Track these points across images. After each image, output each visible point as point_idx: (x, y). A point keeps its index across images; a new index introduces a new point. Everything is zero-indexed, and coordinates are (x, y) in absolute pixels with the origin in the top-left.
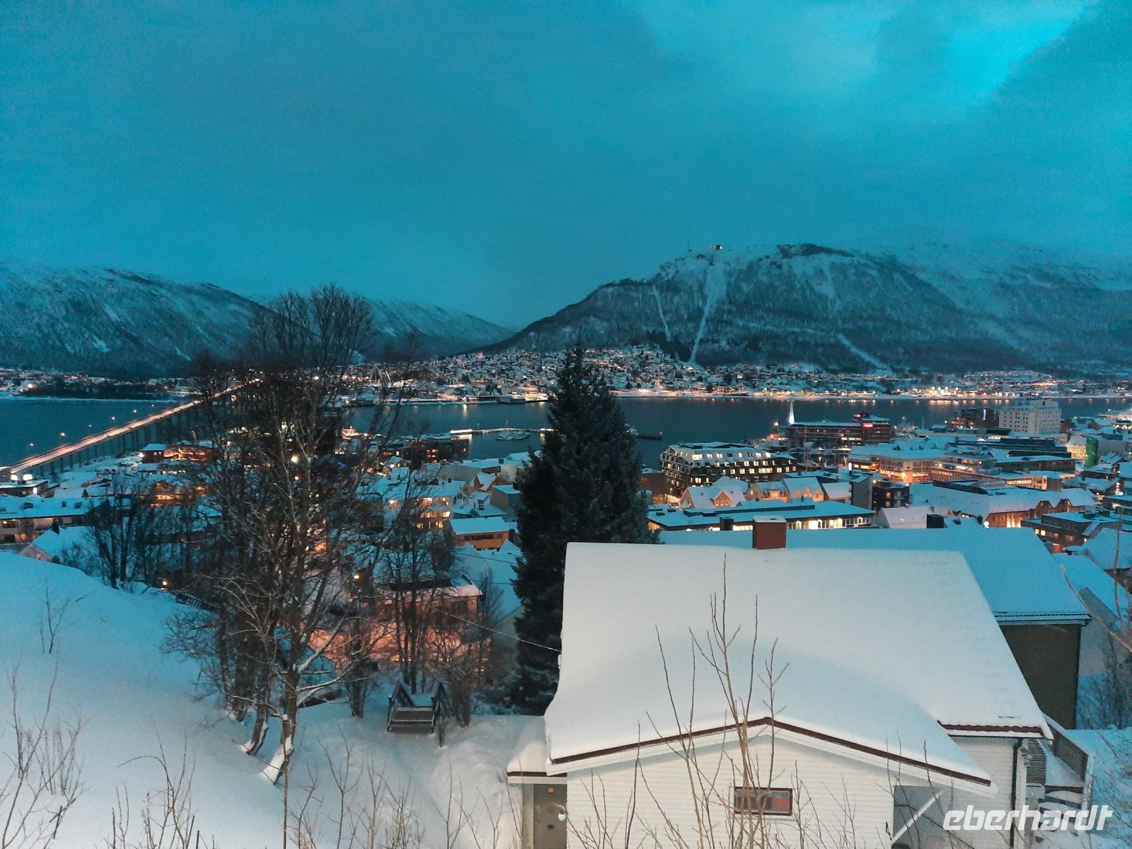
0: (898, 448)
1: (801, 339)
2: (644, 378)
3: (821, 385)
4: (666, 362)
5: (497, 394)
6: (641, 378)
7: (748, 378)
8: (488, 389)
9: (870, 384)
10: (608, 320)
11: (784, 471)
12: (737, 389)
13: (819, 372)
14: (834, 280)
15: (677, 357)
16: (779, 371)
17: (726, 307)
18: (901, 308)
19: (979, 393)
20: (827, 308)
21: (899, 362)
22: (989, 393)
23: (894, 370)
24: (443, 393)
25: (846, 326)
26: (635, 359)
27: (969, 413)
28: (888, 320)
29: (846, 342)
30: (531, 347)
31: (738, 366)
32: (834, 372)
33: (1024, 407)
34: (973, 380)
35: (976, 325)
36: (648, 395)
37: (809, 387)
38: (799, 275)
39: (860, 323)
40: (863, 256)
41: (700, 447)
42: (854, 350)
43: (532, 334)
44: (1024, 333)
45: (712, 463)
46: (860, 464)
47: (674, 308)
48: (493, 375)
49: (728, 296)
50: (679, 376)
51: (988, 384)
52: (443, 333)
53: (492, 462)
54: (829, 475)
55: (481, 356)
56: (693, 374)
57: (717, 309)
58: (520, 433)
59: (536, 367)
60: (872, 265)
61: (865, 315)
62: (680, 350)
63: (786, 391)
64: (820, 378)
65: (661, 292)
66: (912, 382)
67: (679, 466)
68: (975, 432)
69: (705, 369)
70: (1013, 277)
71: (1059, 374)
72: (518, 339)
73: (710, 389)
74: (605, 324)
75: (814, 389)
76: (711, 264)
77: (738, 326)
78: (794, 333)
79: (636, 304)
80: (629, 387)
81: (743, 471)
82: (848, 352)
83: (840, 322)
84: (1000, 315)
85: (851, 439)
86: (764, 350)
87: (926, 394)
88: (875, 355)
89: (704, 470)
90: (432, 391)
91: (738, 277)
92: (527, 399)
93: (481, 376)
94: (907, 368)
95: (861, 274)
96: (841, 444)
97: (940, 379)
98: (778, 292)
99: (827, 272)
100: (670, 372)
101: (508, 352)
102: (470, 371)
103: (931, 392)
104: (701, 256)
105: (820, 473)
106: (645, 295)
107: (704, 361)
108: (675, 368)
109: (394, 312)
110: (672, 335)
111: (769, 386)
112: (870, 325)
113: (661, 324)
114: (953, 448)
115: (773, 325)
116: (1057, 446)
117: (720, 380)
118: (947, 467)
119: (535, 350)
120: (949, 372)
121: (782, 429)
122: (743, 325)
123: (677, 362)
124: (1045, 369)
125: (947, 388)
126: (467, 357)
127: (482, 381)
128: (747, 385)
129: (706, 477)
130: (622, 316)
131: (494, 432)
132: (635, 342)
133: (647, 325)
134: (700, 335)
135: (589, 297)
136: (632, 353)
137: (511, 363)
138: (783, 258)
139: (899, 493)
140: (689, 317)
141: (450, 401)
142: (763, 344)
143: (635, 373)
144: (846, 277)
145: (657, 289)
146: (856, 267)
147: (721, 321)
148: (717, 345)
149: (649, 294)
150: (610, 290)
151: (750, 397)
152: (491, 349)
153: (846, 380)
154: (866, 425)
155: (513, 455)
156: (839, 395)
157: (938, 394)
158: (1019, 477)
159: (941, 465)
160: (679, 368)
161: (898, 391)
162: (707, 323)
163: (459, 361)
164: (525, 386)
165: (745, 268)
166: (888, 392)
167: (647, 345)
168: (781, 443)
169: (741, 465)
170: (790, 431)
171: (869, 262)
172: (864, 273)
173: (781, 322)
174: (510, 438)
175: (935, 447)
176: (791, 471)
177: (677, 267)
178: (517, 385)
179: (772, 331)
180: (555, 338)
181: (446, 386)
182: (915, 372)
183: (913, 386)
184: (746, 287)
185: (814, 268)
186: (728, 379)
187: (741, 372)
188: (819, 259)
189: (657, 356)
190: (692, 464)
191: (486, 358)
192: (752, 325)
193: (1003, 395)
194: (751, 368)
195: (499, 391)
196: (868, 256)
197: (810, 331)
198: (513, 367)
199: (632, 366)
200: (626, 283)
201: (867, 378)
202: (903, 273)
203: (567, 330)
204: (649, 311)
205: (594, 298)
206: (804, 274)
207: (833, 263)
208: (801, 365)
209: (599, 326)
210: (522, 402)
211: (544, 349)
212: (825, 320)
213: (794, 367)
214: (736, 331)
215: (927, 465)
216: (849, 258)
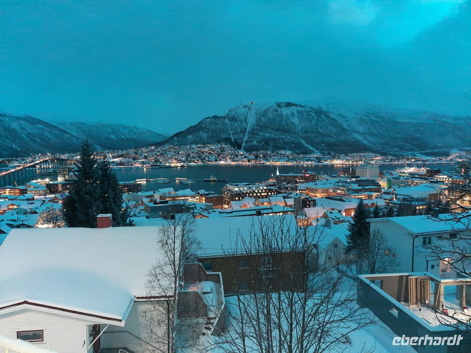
0: (317, 184)
1: (285, 141)
2: (222, 157)
3: (294, 159)
4: (232, 150)
5: (159, 164)
6: (221, 157)
7: (264, 156)
8: (156, 161)
9: (312, 159)
10: (208, 132)
11: (271, 194)
12: (260, 161)
13: (293, 154)
14: (298, 117)
15: (236, 148)
16: (277, 153)
17: (256, 128)
18: (324, 128)
19: (353, 162)
20: (296, 128)
21: (323, 150)
22: (356, 162)
23: (322, 153)
24: (135, 163)
25: (303, 136)
26: (219, 149)
27: (346, 170)
28: (319, 133)
29: (303, 142)
30: (175, 143)
31: (260, 152)
32: (299, 154)
33: (365, 167)
34: (351, 157)
35: (352, 135)
36: (224, 164)
37: (289, 160)
38: (285, 115)
39: (308, 134)
40: (309, 108)
41: (238, 185)
42: (306, 145)
43: (175, 138)
44: (370, 139)
45: (242, 192)
46: (302, 190)
47: (234, 127)
48: (158, 156)
49: (256, 123)
50: (237, 156)
51: (356, 158)
52: (137, 138)
53: (150, 193)
54: (288, 195)
55: (153, 148)
56: (242, 155)
57: (252, 128)
58: (167, 180)
59: (177, 152)
60: (313, 111)
61: (310, 131)
62: (237, 145)
63: (279, 162)
64: (293, 156)
65: (229, 121)
66: (328, 158)
67: (229, 193)
68: (347, 177)
69: (248, 153)
70: (366, 116)
71: (383, 154)
72: (169, 140)
73: (249, 161)
74: (206, 134)
75: (290, 161)
76: (250, 110)
77: (261, 135)
78: (283, 138)
79: (219, 126)
80: (216, 160)
81: (255, 195)
82: (304, 145)
83: (300, 134)
84: (361, 132)
85: (301, 181)
86: (271, 145)
87: (333, 163)
88: (314, 147)
89: (239, 194)
90: (131, 163)
91: (260, 115)
92: (172, 166)
93: (153, 156)
94: (326, 152)
95: (308, 115)
96: (297, 182)
97: (338, 156)
98: (276, 122)
99: (296, 114)
100: (233, 154)
101: (165, 146)
102: (148, 154)
103: (335, 162)
104: (245, 106)
105: (285, 195)
106: (222, 122)
107: (247, 150)
108: (235, 153)
109: (115, 129)
110: (234, 139)
111: (273, 160)
112: (312, 135)
113: (229, 134)
114: (337, 184)
115: (275, 135)
116: (376, 182)
117: (253, 157)
118: (334, 191)
119: (177, 145)
120: (342, 154)
121: (274, 177)
122: (263, 135)
123: (236, 150)
124: (377, 152)
125: (341, 160)
126: (147, 148)
127: (153, 158)
128: (264, 159)
129: (240, 197)
130: (213, 131)
131: (156, 180)
132: (219, 142)
133: (224, 134)
134: (245, 139)
135: (200, 123)
136: (218, 146)
137: (166, 150)
138: (278, 108)
139: (312, 202)
140: (241, 132)
141: (138, 167)
142: (271, 143)
143: (219, 155)
144: (303, 116)
145: (228, 120)
146: (306, 112)
147: (254, 133)
148: (252, 143)
149: (224, 122)
150: (208, 120)
151: (265, 164)
152: (158, 144)
153: (303, 157)
154: (306, 175)
155: (160, 190)
156: (300, 163)
157: (337, 162)
158: (360, 194)
159: (332, 190)
160: (237, 153)
161: (323, 161)
162: (248, 134)
163: (143, 150)
164: (172, 160)
165: (263, 112)
166: (319, 162)
167: (224, 143)
168: (274, 183)
169: (254, 192)
170: (277, 178)
171: (311, 110)
172: (310, 115)
173: (277, 133)
174: (162, 182)
175: (331, 183)
176: (274, 194)
177: (236, 111)
178: (168, 160)
179: (274, 137)
180: (185, 140)
181: (137, 160)
182: (329, 154)
183: (328, 159)
184: (263, 119)
185: (290, 112)
186: (257, 157)
187: (262, 154)
188: (292, 108)
189: (228, 148)
190: (234, 192)
191: (155, 148)
192: (266, 135)
193: (362, 162)
194: (266, 152)
195: (160, 162)
196: (311, 107)
197: (289, 138)
198: (167, 152)
199: (218, 152)
200: (215, 117)
201: (311, 156)
202: (325, 114)
203: (190, 136)
204: (224, 129)
205: (201, 123)
206: (287, 114)
207: (298, 110)
208: (286, 151)
209: (204, 135)
210: (170, 167)
211: (180, 145)
212: (295, 133)
213: (283, 152)
214: (260, 137)
215: (327, 191)
216: (304, 108)
